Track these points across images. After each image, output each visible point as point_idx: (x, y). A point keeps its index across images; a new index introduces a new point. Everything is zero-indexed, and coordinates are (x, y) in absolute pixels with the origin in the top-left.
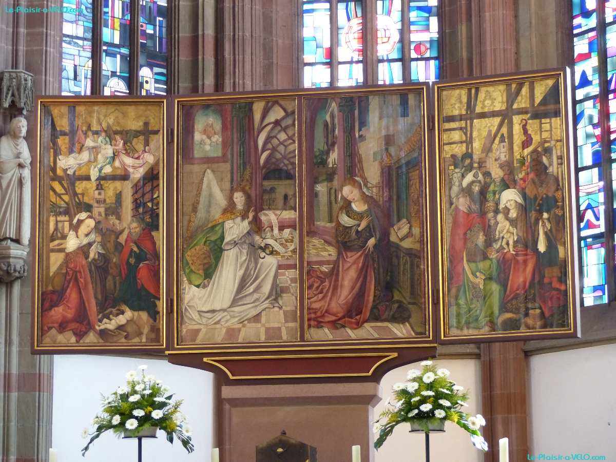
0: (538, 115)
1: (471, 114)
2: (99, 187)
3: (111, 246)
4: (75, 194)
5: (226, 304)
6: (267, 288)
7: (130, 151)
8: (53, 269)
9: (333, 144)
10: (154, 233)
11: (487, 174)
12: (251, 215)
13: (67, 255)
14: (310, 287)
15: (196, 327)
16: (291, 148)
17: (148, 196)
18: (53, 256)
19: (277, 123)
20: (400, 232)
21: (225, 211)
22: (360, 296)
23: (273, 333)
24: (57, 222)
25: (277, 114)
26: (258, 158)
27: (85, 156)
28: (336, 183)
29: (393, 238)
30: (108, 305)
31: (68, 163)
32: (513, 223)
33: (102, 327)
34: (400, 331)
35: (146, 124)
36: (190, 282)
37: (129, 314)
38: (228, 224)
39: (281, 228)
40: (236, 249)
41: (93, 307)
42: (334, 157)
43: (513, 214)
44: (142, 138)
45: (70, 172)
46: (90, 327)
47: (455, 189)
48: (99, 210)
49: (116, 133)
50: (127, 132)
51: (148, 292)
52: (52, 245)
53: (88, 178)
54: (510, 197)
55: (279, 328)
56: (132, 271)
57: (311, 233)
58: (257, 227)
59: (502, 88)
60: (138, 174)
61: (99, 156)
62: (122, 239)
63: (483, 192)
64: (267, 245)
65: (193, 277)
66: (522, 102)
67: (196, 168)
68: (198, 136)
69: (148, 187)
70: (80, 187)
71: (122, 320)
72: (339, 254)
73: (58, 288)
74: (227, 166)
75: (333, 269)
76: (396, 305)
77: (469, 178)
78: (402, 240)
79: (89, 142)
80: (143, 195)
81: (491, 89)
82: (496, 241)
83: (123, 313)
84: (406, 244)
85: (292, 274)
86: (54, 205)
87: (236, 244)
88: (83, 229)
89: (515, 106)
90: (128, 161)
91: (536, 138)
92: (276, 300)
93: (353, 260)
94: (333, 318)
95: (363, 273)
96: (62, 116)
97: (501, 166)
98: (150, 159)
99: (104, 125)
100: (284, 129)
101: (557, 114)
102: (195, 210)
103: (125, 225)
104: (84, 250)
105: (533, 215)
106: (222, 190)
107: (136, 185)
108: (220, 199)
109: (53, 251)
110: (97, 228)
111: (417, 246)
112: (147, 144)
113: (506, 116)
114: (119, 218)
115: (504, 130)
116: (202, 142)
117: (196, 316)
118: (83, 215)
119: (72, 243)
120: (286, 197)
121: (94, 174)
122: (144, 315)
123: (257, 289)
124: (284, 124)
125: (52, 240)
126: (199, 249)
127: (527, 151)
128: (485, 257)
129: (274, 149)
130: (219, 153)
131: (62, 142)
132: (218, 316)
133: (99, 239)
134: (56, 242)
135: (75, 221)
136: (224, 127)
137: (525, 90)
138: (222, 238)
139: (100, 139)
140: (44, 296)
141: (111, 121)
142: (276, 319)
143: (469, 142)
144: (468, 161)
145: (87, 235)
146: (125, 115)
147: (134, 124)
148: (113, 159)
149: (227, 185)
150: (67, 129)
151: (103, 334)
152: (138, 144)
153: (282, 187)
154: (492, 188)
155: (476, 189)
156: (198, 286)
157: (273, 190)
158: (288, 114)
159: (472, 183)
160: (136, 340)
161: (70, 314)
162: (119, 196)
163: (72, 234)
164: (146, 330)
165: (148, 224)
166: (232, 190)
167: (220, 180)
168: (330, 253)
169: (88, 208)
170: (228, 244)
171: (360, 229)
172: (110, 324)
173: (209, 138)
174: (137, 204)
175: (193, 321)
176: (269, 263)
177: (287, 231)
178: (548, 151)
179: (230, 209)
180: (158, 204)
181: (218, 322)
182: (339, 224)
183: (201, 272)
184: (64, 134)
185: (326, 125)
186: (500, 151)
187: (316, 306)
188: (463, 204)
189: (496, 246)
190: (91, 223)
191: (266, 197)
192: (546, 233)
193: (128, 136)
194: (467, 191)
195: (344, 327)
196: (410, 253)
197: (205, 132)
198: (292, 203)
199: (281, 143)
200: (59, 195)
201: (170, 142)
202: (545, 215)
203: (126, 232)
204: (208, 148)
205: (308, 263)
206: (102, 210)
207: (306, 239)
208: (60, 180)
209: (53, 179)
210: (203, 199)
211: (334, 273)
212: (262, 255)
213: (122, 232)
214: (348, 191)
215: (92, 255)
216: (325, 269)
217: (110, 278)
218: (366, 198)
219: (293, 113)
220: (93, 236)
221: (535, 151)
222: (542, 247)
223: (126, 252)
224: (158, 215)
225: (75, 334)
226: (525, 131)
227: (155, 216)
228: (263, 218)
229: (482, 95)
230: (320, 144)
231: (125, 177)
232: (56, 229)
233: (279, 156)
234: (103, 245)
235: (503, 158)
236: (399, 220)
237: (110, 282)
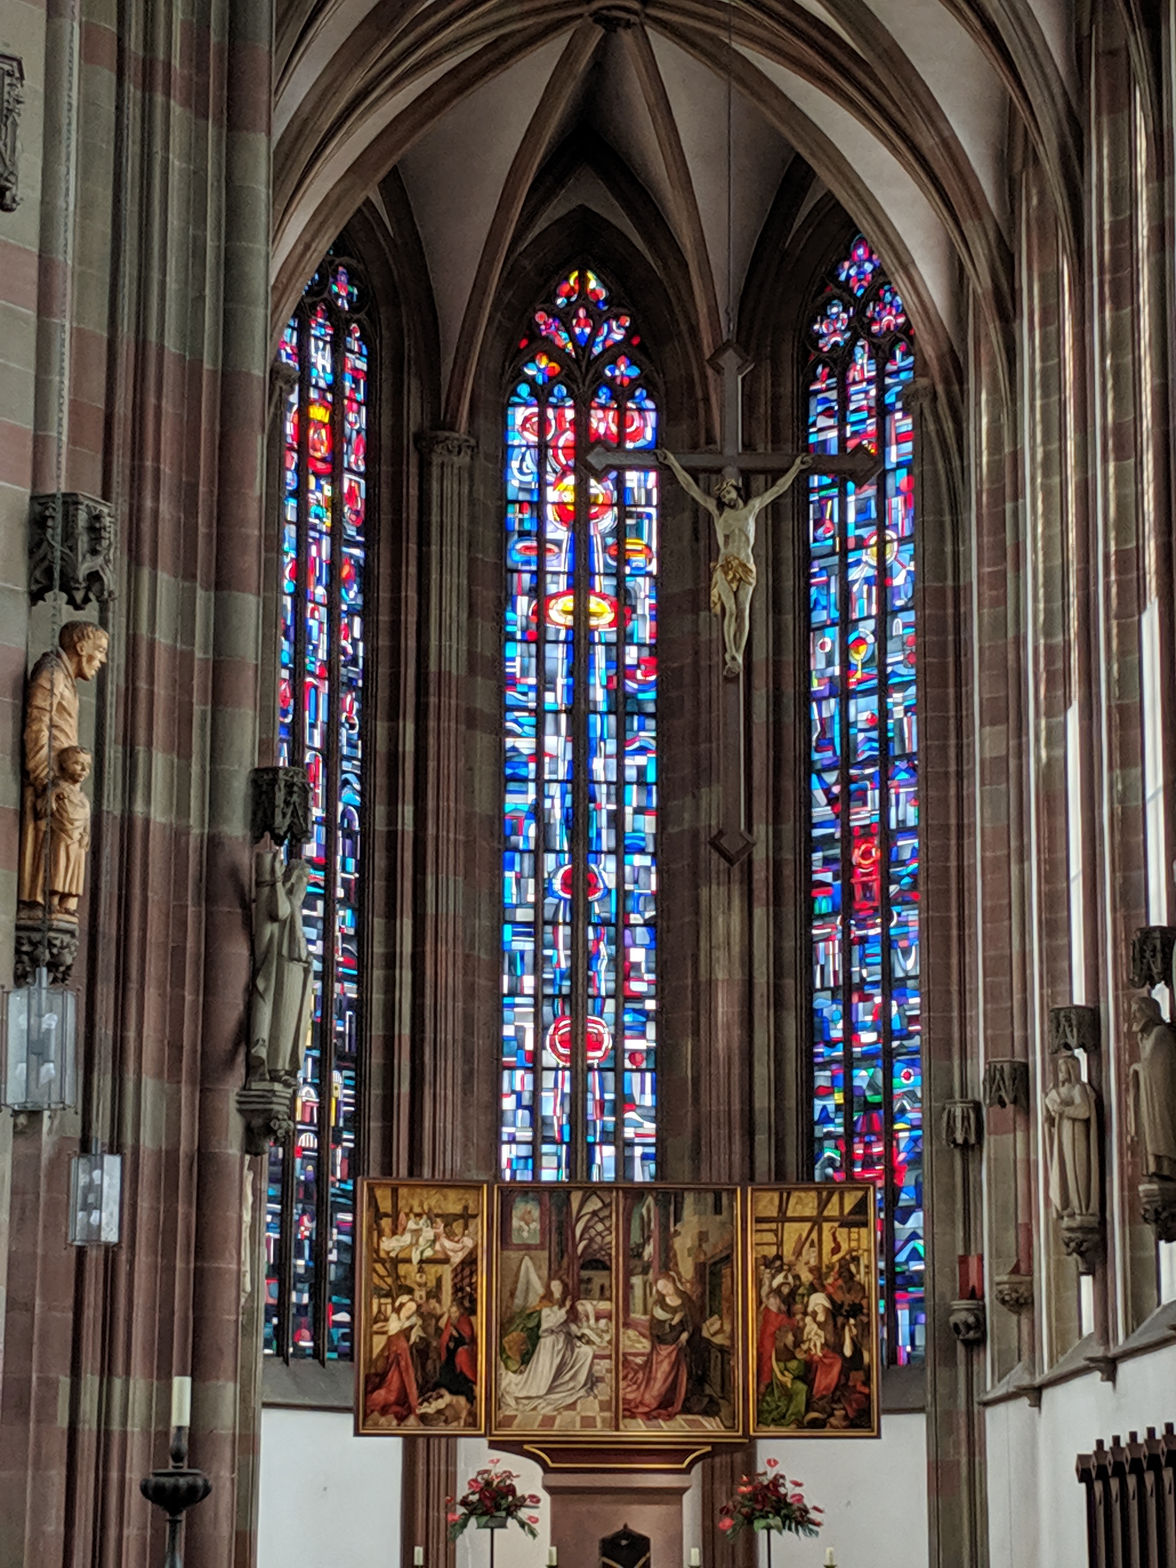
0: (846, 1223)
1: (783, 1218)
2: (421, 1270)
3: (431, 1330)
4: (398, 1277)
5: (543, 1391)
6: (582, 1377)
7: (450, 1235)
8: (376, 1351)
9: (649, 1238)
10: (473, 1318)
11: (797, 1277)
12: (568, 1304)
13: (389, 1338)
14: (624, 1378)
15: (513, 1413)
16: (608, 1239)
17: (467, 1281)
18: (376, 1338)
19: (594, 1213)
20: (711, 1327)
21: (543, 1298)
22: (673, 1388)
23: (587, 1422)
24: (380, 1305)
25: (594, 1204)
26: (575, 1247)
27: (407, 1238)
28: (651, 1276)
29: (705, 1334)
30: (427, 1390)
31: (390, 1245)
32: (820, 1325)
33: (423, 1411)
34: (711, 1426)
35: (466, 1208)
36: (507, 1368)
37: (448, 1398)
38: (545, 1312)
39: (597, 1319)
40: (553, 1337)
41: (413, 1391)
42: (649, 1251)
43: (821, 1318)
44: (461, 1221)
45: (393, 1254)
46: (410, 1411)
47: (765, 1290)
48: (420, 1293)
49: (438, 1216)
50: (449, 1215)
51: (465, 1378)
52: (376, 1327)
53: (409, 1261)
54: (818, 1301)
55: (594, 1418)
56: (452, 1354)
57: (627, 1325)
58: (573, 1316)
59: (813, 1194)
60: (457, 1259)
61: (421, 1240)
62: (442, 1323)
63: (793, 1292)
64: (583, 1335)
65: (510, 1363)
66: (832, 1210)
67: (514, 1255)
68: (516, 1223)
69: (467, 1272)
70: (402, 1269)
71: (441, 1404)
72: (653, 1347)
73: (380, 1370)
74: (546, 1254)
75: (646, 1362)
76: (706, 1400)
77: (779, 1279)
78: (713, 1335)
79: (411, 1225)
80: (462, 1279)
81: (803, 1194)
82: (803, 1342)
83: (442, 1396)
84: (718, 1340)
85: (606, 1364)
86: (378, 1289)
87: (552, 1332)
88: (404, 1313)
89: (826, 1213)
90: (448, 1244)
91: (845, 1247)
92: (591, 1389)
93: (666, 1355)
94: (646, 1409)
95: (676, 1365)
96: (384, 1198)
97: (811, 1270)
98: (469, 1242)
99: (426, 1208)
100: (601, 1220)
101: (865, 1224)
102: (512, 1295)
103: (445, 1309)
104: (406, 1333)
105: (840, 1320)
106: (540, 1278)
107: (455, 1270)
108: (538, 1288)
109: (377, 1333)
110: (419, 1311)
111: (727, 1343)
112: (466, 1227)
113: (817, 1221)
114: (439, 1301)
115: (814, 1235)
116: (520, 1229)
117: (512, 1403)
118: (404, 1298)
119: (394, 1326)
120: (602, 1288)
121: (416, 1258)
122: (462, 1400)
123: (573, 1378)
124: (602, 1214)
125: (376, 1322)
126: (515, 1336)
127: (836, 1258)
128: (794, 1358)
129: (591, 1240)
130: (536, 1241)
131: (386, 1223)
132: (535, 1402)
133: (420, 1322)
134: (380, 1324)
135: (397, 1304)
136: (542, 1214)
137: (835, 1198)
138: (538, 1326)
139: (422, 1222)
140: (367, 1378)
141: (433, 1203)
142: (591, 1407)
143: (780, 1244)
144: (778, 1263)
145: (408, 1318)
146: (445, 1198)
147: (455, 1208)
148: (434, 1242)
149: (545, 1272)
150: (389, 1210)
151: (424, 1419)
152: (457, 1226)
153: (599, 1278)
154: (801, 1291)
155: (786, 1290)
156: (515, 1372)
157: (589, 1280)
158: (605, 1206)
159: (782, 1284)
160: (455, 1424)
161: (392, 1398)
162: (439, 1280)
163: (394, 1316)
164: (464, 1414)
165: (466, 1309)
166: (550, 1278)
167: (538, 1269)
168: (644, 1345)
169: (410, 1291)
170: (546, 1331)
171: (674, 1322)
172: (429, 1409)
173: (527, 1224)
174: (457, 1289)
175: (510, 1408)
176: (585, 1352)
177: (603, 1322)
178: (856, 1260)
179: (548, 1296)
180: (476, 1290)
181: (534, 1409)
182: (653, 1317)
183: (518, 1358)
184: (386, 1215)
185: (642, 1217)
186: (810, 1256)
187: (630, 1396)
188: (773, 1304)
189: (805, 1347)
190: (412, 1307)
191: (583, 1287)
192: (852, 1339)
193: (449, 1220)
194: (778, 1291)
195: (656, 1418)
196: (722, 1349)
197: (522, 1219)
198: (607, 1294)
199: (599, 1234)
200: (381, 1277)
201: (490, 1228)
202: (852, 1321)
203: (445, 1317)
204: (525, 1234)
205: (624, 1355)
206: (423, 1294)
207: (621, 1330)
208: (383, 1262)
209: (376, 1261)
210: (521, 1286)
211: (648, 1366)
212: (579, 1343)
213: (441, 1316)
214: (663, 1286)
215: (413, 1338)
216: (639, 1360)
217: (430, 1362)
218: (680, 1293)
219: (610, 1204)
220: (414, 1319)
221: (843, 1258)
222: (848, 1351)
223: (446, 1337)
224: (475, 1300)
225: (396, 1417)
226: (835, 1239)
227: (473, 1301)
228: (580, 1308)
229: (792, 1201)
230: (636, 1237)
231: (446, 1261)
232: (379, 1311)
233: (596, 1247)
234: (424, 1328)
235: (813, 1262)
236: (711, 1315)
237: (430, 1365)
